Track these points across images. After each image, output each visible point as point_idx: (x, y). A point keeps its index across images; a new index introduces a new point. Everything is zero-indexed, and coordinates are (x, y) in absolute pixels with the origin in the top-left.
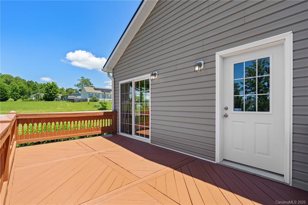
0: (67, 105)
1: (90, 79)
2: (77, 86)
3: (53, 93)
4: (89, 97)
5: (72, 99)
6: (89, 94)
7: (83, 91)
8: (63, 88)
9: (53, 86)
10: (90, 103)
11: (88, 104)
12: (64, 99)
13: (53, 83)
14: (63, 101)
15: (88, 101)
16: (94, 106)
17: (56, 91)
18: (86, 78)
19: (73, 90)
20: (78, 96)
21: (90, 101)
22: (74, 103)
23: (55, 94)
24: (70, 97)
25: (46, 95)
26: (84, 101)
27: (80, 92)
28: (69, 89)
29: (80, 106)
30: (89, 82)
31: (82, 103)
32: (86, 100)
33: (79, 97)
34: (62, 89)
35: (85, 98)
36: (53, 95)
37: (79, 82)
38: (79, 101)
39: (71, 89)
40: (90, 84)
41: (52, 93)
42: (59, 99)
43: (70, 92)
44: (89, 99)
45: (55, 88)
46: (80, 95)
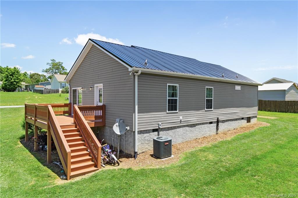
0: (34, 97)
1: (62, 63)
2: (46, 72)
3: (15, 82)
4: (61, 88)
5: (40, 90)
6: (61, 84)
7: (53, 79)
8: (26, 72)
9: (14, 72)
10: (62, 94)
11: (60, 96)
12: (30, 89)
13: (15, 68)
14: (28, 91)
15: (60, 92)
16: (66, 98)
17: (18, 79)
18: (57, 61)
19: (40, 75)
20: (47, 85)
21: (63, 92)
22: (42, 95)
23: (17, 82)
24: (37, 87)
25: (6, 83)
26: (54, 92)
27: (49, 80)
28: (34, 75)
29: (50, 98)
30: (62, 67)
31: (53, 94)
32: (57, 91)
33: (49, 87)
34: (25, 74)
35: (56, 88)
36: (14, 84)
37: (48, 67)
38: (49, 92)
39: (38, 74)
40: (63, 70)
41: (13, 82)
42: (23, 89)
43: (35, 79)
44: (60, 90)
45: (17, 75)
46: (50, 84)
